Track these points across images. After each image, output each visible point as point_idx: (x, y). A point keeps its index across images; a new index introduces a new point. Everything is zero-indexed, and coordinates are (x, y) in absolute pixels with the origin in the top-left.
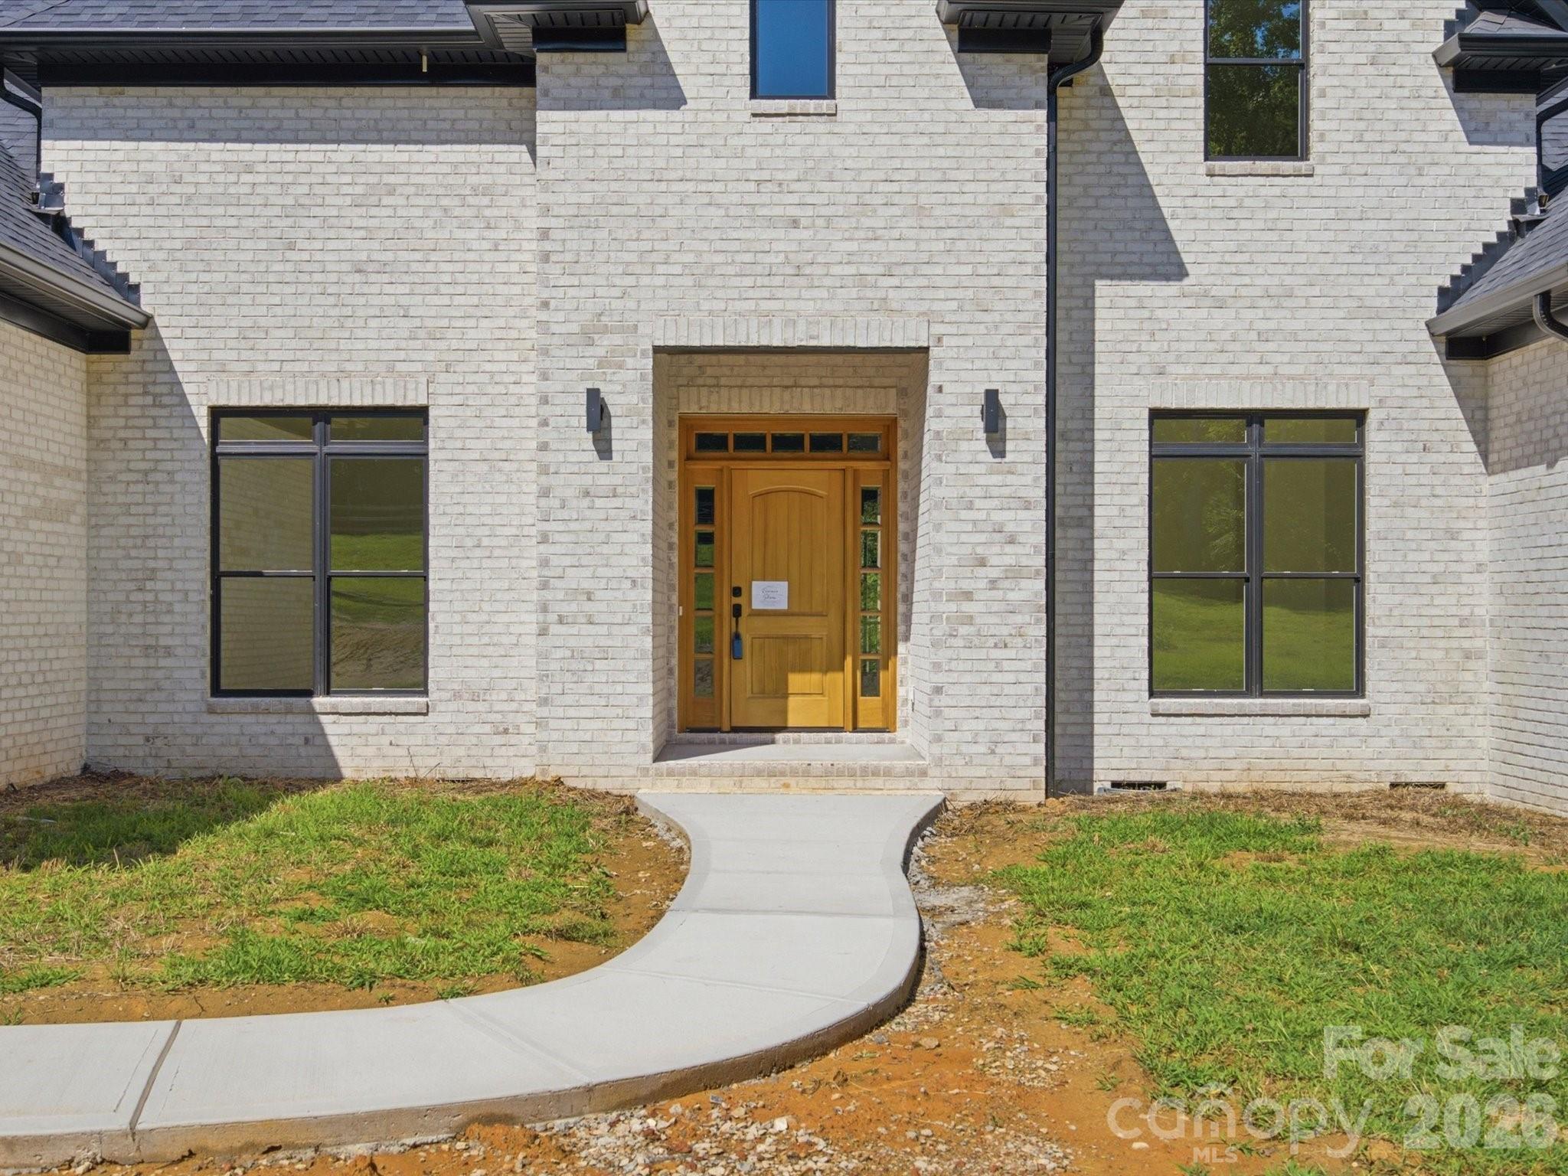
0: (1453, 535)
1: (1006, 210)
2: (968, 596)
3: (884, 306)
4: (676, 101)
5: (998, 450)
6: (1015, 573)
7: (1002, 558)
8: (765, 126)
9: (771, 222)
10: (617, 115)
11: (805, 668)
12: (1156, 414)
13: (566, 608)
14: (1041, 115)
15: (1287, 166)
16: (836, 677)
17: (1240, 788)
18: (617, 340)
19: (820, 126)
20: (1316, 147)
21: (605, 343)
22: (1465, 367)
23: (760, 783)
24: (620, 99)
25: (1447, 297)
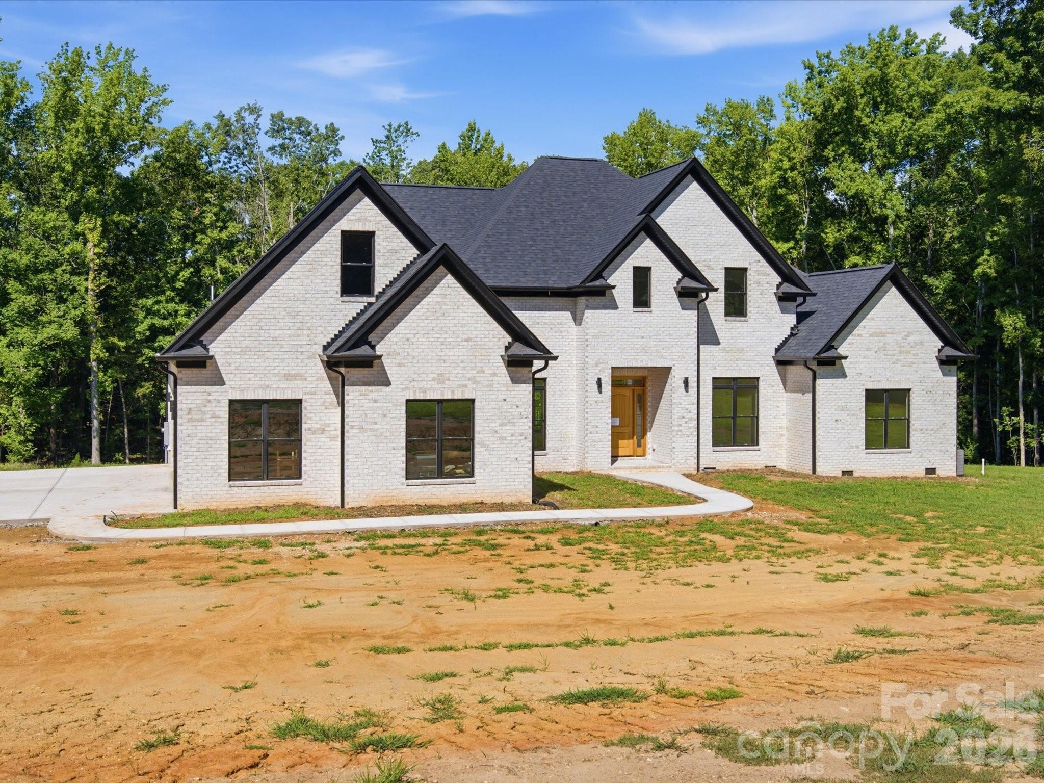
0: (778, 407)
1: (688, 334)
2: (680, 425)
3: (662, 357)
4: (616, 308)
5: (687, 390)
6: (690, 420)
7: (688, 416)
8: (636, 314)
9: (637, 337)
10: (603, 311)
11: (623, 439)
12: (714, 379)
13: (592, 430)
14: (696, 312)
15: (743, 318)
16: (631, 441)
17: (731, 469)
18: (603, 365)
19: (648, 315)
20: (749, 314)
21: (601, 366)
22: (781, 367)
23: (635, 471)
24: (605, 307)
25: (777, 350)
